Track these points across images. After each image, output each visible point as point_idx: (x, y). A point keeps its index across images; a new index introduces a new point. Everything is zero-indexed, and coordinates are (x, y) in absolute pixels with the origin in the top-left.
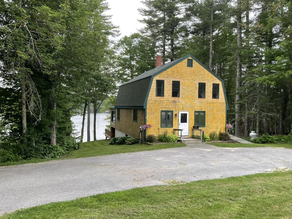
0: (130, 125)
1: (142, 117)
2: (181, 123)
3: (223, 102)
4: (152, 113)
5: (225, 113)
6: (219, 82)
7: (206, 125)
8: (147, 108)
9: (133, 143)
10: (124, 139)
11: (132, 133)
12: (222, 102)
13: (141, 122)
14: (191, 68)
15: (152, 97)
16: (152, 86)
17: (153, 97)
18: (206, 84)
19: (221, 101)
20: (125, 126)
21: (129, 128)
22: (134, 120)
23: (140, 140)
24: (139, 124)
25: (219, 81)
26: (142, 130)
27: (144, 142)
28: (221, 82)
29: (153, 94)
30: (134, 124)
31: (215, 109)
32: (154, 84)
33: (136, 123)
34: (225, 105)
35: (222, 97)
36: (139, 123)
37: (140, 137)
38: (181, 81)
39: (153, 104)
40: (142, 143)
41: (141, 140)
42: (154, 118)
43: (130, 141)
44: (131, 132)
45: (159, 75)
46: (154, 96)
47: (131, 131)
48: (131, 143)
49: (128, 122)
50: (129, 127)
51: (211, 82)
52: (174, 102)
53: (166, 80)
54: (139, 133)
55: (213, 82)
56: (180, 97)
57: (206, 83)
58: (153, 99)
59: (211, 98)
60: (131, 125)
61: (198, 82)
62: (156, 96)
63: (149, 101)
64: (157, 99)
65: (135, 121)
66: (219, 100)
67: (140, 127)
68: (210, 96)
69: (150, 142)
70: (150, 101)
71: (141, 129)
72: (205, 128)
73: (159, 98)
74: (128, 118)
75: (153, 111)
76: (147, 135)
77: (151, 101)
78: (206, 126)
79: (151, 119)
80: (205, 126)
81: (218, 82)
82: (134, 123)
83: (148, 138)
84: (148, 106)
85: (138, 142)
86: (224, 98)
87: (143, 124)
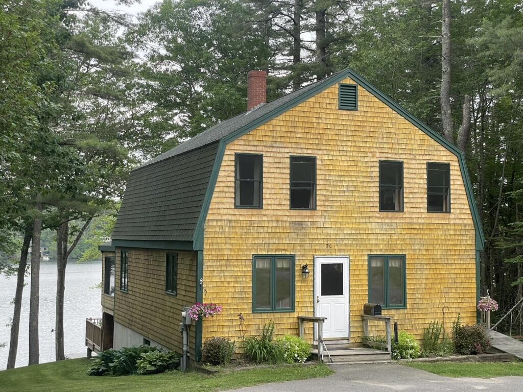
0: (155, 304)
1: (190, 278)
2: (323, 294)
3: (465, 222)
4: (223, 263)
5: (474, 261)
6: (449, 158)
7: (409, 302)
8: (205, 247)
9: (160, 370)
10: (134, 354)
11: (162, 332)
12: (461, 222)
13: (188, 294)
14: (353, 113)
15: (222, 211)
16: (221, 174)
17: (225, 212)
18: (405, 166)
19: (458, 221)
20: (144, 310)
21: (153, 318)
22: (167, 289)
23: (182, 357)
24: (180, 302)
25: (448, 153)
26: (188, 323)
27: (195, 364)
28: (455, 158)
29: (224, 200)
30: (168, 303)
31: (437, 247)
32: (227, 168)
33: (173, 300)
34: (473, 232)
35: (462, 206)
36: (182, 298)
37: (185, 349)
38: (318, 157)
39: (227, 235)
40: (188, 369)
41: (188, 357)
42: (228, 282)
43: (150, 363)
44: (159, 331)
45: (245, 137)
46: (227, 206)
47: (158, 325)
48: (153, 368)
49: (151, 294)
50: (154, 313)
51: (421, 157)
52: (298, 225)
53: (269, 154)
54: (182, 332)
55: (428, 157)
56: (318, 208)
57: (405, 161)
58: (224, 218)
59: (422, 210)
60: (159, 306)
61: (377, 160)
62: (236, 207)
63: (211, 224)
64: (238, 218)
65: (169, 292)
66: (452, 216)
67: (184, 314)
68: (421, 205)
69: (215, 363)
70: (215, 223)
71: (185, 318)
72: (406, 311)
73: (245, 215)
74: (151, 280)
75: (226, 258)
76: (203, 341)
77: (219, 224)
78: (408, 306)
79: (219, 284)
80: (405, 306)
81: (444, 158)
82: (166, 298)
83: (208, 351)
84: (210, 241)
85: (176, 366)
86: (469, 212)
87: (194, 300)
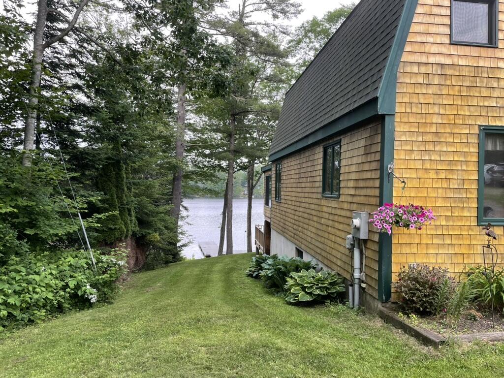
0: (308, 211)
1: (366, 167)
4: (429, 138)
8: (397, 110)
11: (317, 244)
13: (358, 192)
15: (427, 48)
17: (434, 49)
20: (296, 218)
21: (306, 226)
22: (324, 191)
23: (352, 285)
24: (346, 206)
26: (363, 235)
27: (379, 306)
29: (433, 29)
30: (325, 209)
33: (333, 204)
36: (349, 199)
37: (357, 275)
39: (435, 90)
40: (364, 308)
41: (362, 290)
43: (304, 288)
44: (313, 242)
46: (438, 39)
47: (312, 235)
48: (308, 298)
49: (303, 200)
50: (307, 221)
54: (351, 250)
58: (432, 59)
63: (408, 69)
64: (456, 61)
65: (328, 194)
67: (356, 222)
70: (415, 69)
71: (357, 229)
74: (303, 185)
75: (433, 130)
77: (423, 69)
79: (421, 174)
82: (324, 202)
84: (406, 100)
85: (342, 297)
87: (376, 201)
